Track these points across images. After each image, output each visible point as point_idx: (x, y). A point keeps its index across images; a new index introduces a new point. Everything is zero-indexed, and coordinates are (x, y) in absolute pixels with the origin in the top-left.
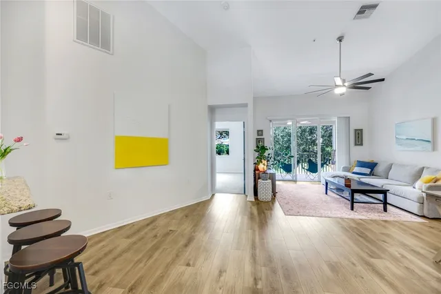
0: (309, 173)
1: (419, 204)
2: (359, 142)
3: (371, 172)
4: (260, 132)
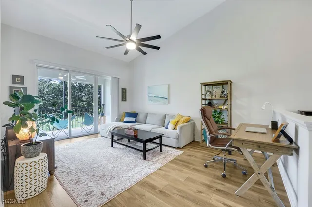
0: (84, 126)
1: (176, 140)
2: (124, 98)
3: (135, 120)
4: (18, 79)
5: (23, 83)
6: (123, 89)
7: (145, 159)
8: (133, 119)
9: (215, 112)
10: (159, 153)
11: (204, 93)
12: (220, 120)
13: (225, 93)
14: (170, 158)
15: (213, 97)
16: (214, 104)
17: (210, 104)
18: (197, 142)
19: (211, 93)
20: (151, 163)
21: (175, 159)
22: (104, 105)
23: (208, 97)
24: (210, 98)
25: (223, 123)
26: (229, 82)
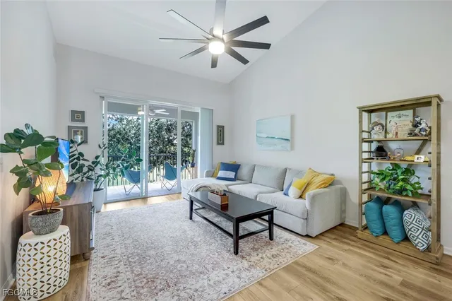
0: (166, 180)
1: (303, 221)
2: (221, 141)
3: (235, 176)
4: (78, 116)
5: (83, 120)
6: (218, 126)
7: (236, 253)
8: (231, 174)
9: (393, 169)
10: (267, 244)
11: (365, 128)
12: (409, 187)
13: (423, 125)
14: (287, 259)
15: (390, 136)
16: (393, 153)
17: (381, 152)
18: (350, 227)
19: (384, 128)
20: (246, 264)
21: (296, 263)
22: (194, 151)
23: (375, 137)
24: (382, 137)
25: (415, 194)
26: (434, 102)
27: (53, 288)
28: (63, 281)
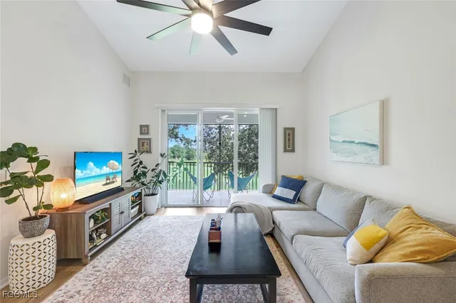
2: (289, 147)
3: (296, 195)
4: (144, 129)
6: (286, 129)
8: (290, 194)
27: (37, 284)
28: (48, 279)
